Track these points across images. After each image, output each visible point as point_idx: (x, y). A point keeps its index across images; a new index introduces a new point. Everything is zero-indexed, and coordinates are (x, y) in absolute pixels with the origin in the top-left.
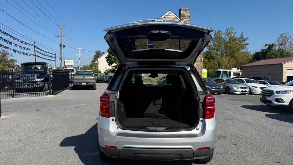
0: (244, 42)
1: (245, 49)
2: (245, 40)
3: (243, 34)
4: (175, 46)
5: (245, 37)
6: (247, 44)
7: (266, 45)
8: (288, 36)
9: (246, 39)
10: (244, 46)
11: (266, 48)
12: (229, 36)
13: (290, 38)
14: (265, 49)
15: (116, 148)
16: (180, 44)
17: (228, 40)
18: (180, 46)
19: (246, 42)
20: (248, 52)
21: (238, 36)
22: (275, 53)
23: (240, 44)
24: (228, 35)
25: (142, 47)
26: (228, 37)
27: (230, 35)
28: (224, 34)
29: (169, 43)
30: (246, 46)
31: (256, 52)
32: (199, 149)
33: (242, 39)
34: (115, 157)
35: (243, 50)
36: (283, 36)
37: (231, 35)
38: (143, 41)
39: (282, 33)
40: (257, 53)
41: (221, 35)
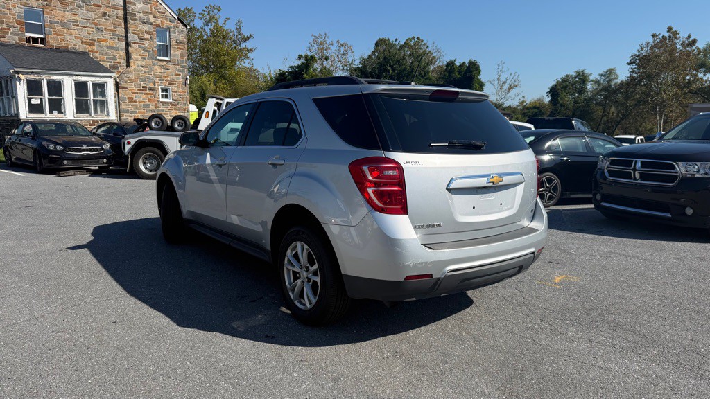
0: (243, 46)
1: (247, 61)
2: (246, 39)
3: (241, 25)
4: (113, 35)
5: (246, 33)
6: (251, 50)
7: (300, 57)
8: (328, 41)
9: (249, 39)
10: (245, 53)
11: (299, 63)
12: (211, 26)
13: (331, 46)
14: (298, 67)
15: (431, 276)
16: (127, 32)
17: (209, 33)
19: (248, 45)
20: (254, 68)
21: (230, 27)
22: (317, 75)
23: (235, 48)
24: (209, 22)
26: (209, 27)
27: (213, 24)
28: (201, 19)
29: (96, 24)
30: (249, 55)
33: (239, 37)
35: (246, 64)
36: (320, 40)
37: (217, 24)
38: (9, 9)
39: (317, 34)
41: (193, 21)
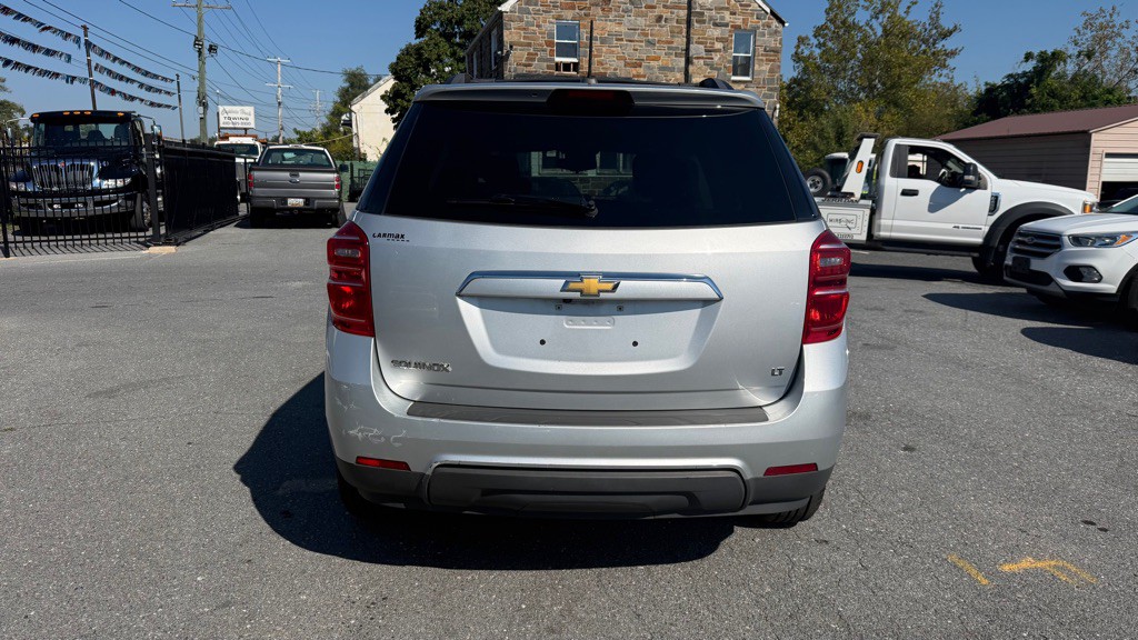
0: (939, 46)
1: (945, 72)
2: (946, 35)
3: (941, 10)
4: (669, 48)
5: (946, 24)
6: (953, 54)
7: (1028, 57)
8: (1118, 21)
9: (951, 33)
10: (939, 60)
11: (1029, 66)
12: (884, 18)
13: (1124, 31)
14: (1025, 74)
15: (404, 465)
16: (688, 43)
17: (880, 32)
18: (687, 49)
19: (948, 44)
20: (956, 83)
21: (919, 16)
22: (1063, 88)
23: (924, 52)
24: (881, 12)
25: (532, 51)
26: (880, 20)
27: (888, 15)
28: (867, 8)
29: (646, 35)
30: (950, 62)
31: (987, 84)
32: (770, 471)
33: (934, 31)
34: (402, 506)
35: (937, 78)
36: (1098, 22)
37: (894, 13)
38: (538, 26)
39: (1094, 11)
40: (991, 89)
41: (853, 14)
